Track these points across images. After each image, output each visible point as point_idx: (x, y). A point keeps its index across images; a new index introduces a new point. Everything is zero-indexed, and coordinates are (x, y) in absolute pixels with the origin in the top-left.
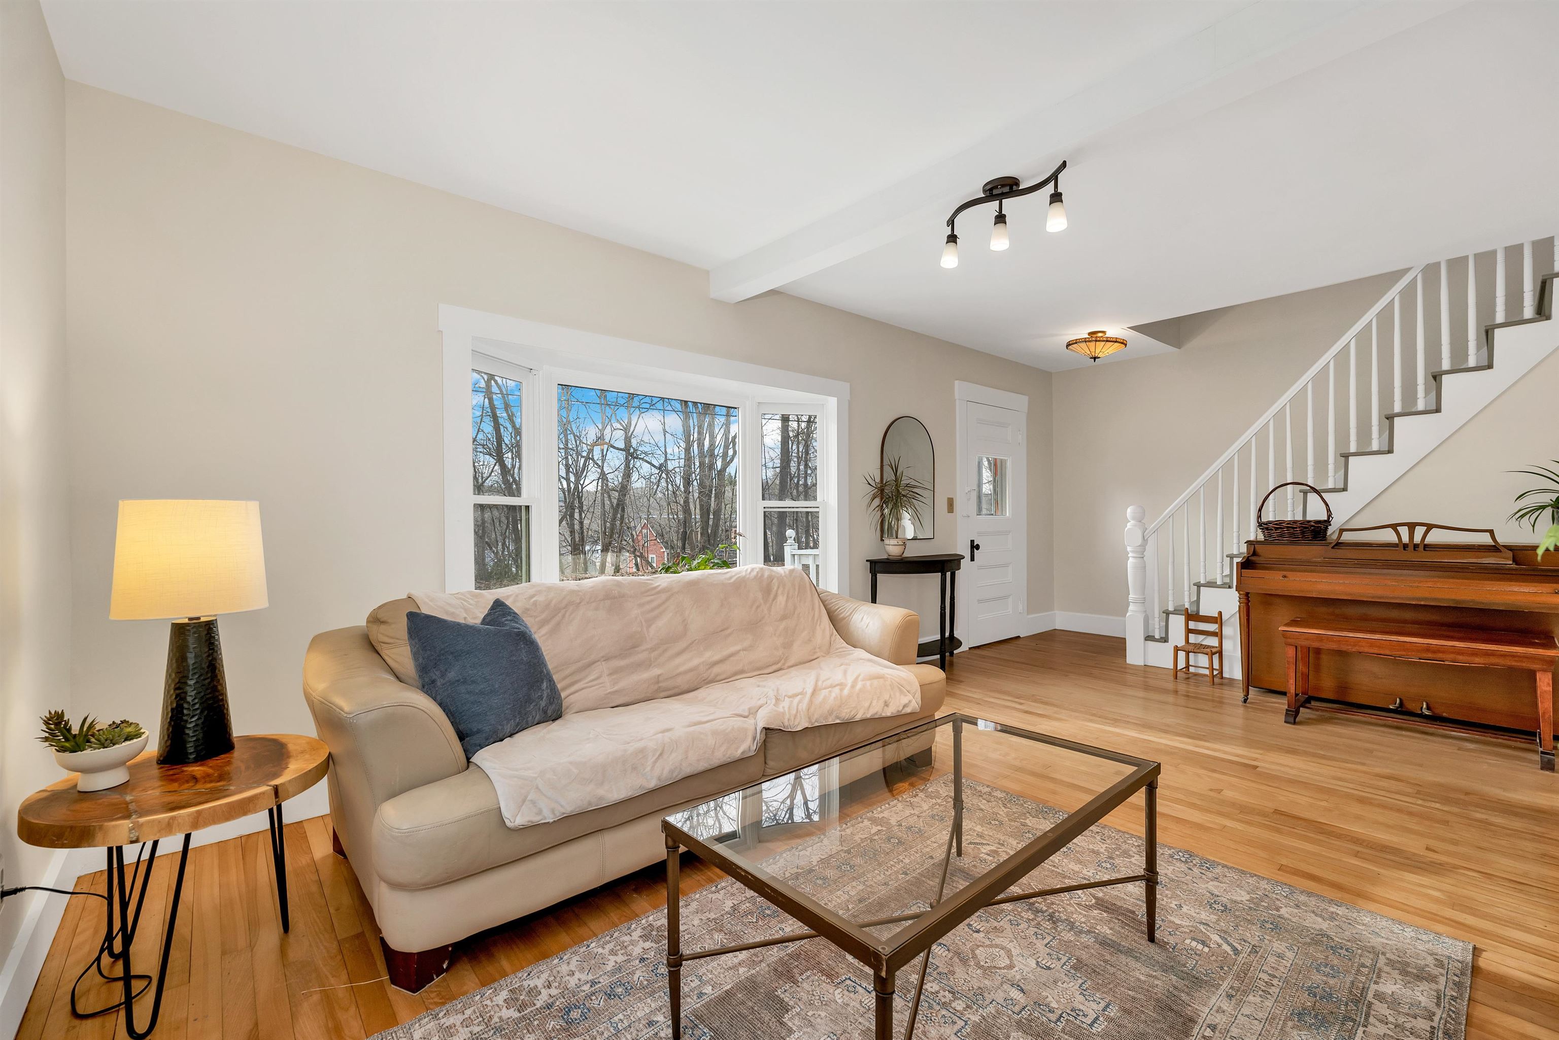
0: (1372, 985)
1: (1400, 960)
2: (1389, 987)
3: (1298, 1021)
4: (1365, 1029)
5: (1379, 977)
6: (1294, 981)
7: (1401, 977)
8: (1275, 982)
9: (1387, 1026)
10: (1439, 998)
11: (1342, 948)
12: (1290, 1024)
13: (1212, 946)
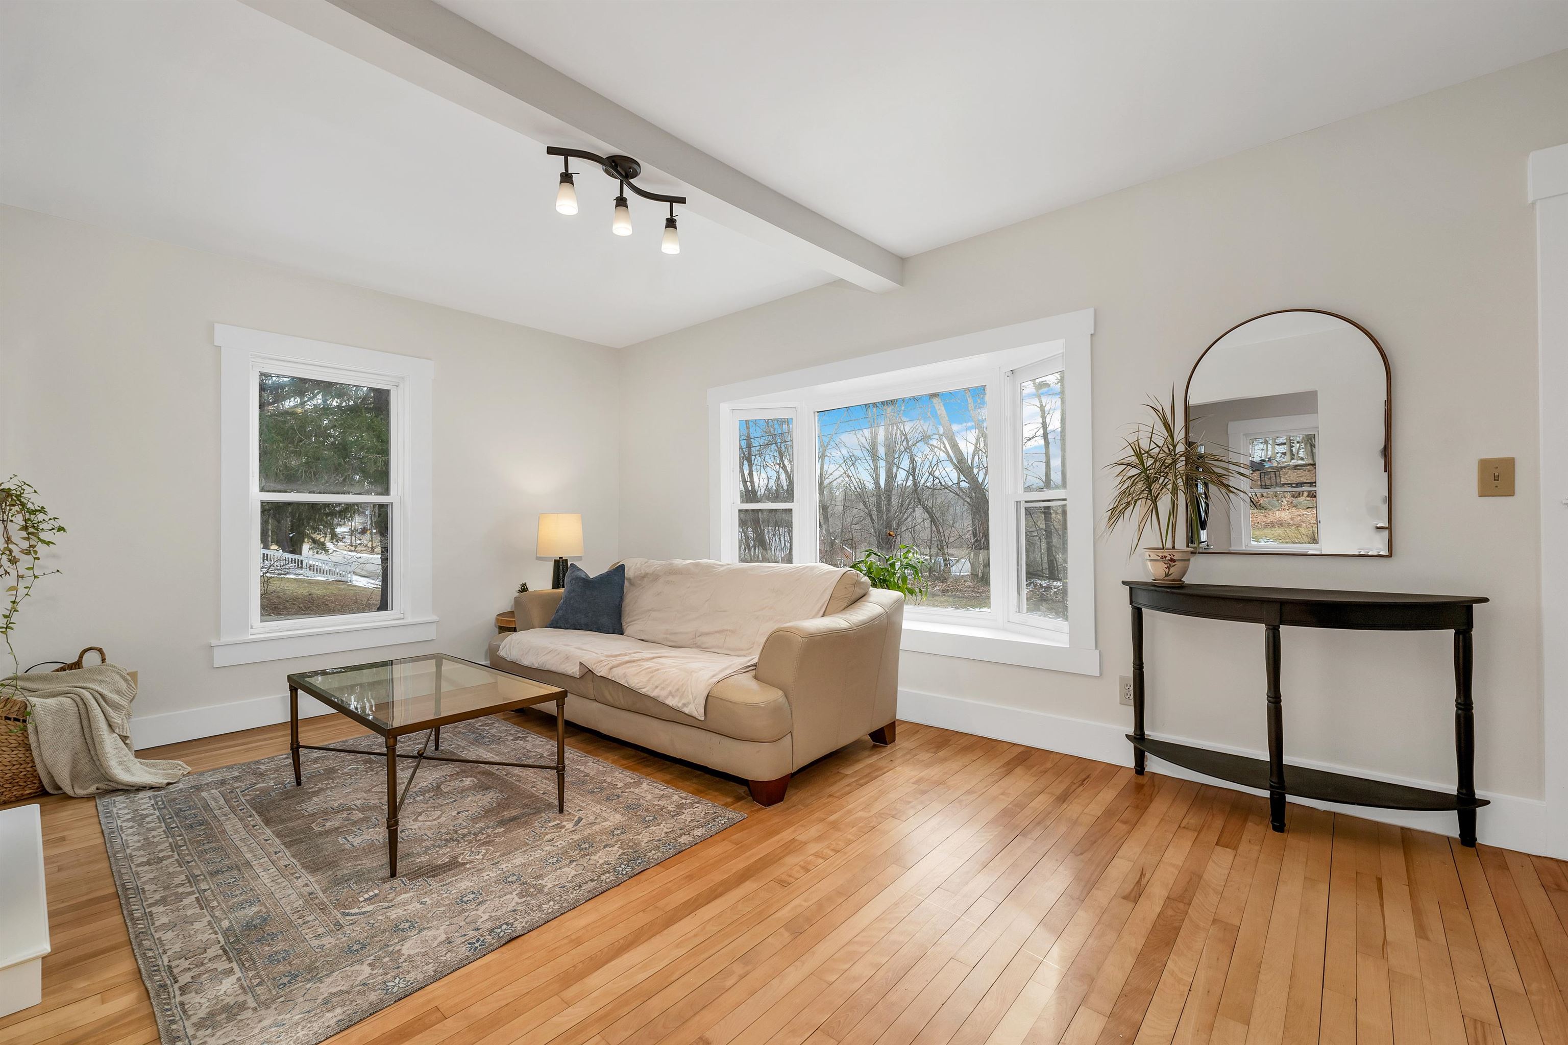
0: (240, 975)
1: (239, 1017)
2: (227, 987)
3: (262, 916)
4: (221, 945)
5: (242, 987)
6: (291, 932)
7: (225, 1002)
8: (300, 921)
9: (208, 958)
10: (185, 1012)
11: (289, 982)
12: (264, 910)
13: (363, 903)
